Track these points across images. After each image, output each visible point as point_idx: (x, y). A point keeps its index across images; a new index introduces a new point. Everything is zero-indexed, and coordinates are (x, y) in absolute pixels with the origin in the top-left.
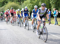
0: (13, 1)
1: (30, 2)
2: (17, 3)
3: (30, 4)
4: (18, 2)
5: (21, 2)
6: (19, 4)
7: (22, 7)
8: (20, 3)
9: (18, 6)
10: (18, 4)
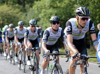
0: (4, 2)
1: (51, 6)
2: (15, 8)
3: (51, 10)
4: (17, 5)
5: (27, 6)
6: (21, 11)
7: (28, 19)
8: (24, 6)
9: (18, 15)
10: (17, 10)
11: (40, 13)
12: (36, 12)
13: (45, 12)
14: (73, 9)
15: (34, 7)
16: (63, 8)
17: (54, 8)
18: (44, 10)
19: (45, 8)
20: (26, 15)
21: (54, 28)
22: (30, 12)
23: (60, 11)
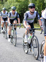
11: (11, 4)
12: (9, 4)
13: (13, 4)
14: (28, 2)
15: (7, 1)
16: (23, 2)
17: (18, 2)
18: (13, 3)
19: (13, 2)
20: (4, 6)
21: (31, 11)
22: (5, 4)
23: (21, 4)
